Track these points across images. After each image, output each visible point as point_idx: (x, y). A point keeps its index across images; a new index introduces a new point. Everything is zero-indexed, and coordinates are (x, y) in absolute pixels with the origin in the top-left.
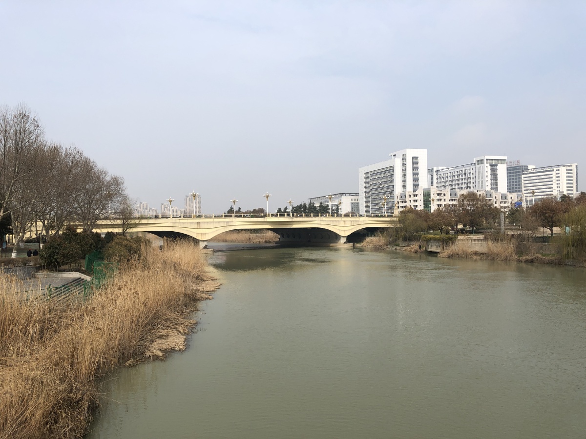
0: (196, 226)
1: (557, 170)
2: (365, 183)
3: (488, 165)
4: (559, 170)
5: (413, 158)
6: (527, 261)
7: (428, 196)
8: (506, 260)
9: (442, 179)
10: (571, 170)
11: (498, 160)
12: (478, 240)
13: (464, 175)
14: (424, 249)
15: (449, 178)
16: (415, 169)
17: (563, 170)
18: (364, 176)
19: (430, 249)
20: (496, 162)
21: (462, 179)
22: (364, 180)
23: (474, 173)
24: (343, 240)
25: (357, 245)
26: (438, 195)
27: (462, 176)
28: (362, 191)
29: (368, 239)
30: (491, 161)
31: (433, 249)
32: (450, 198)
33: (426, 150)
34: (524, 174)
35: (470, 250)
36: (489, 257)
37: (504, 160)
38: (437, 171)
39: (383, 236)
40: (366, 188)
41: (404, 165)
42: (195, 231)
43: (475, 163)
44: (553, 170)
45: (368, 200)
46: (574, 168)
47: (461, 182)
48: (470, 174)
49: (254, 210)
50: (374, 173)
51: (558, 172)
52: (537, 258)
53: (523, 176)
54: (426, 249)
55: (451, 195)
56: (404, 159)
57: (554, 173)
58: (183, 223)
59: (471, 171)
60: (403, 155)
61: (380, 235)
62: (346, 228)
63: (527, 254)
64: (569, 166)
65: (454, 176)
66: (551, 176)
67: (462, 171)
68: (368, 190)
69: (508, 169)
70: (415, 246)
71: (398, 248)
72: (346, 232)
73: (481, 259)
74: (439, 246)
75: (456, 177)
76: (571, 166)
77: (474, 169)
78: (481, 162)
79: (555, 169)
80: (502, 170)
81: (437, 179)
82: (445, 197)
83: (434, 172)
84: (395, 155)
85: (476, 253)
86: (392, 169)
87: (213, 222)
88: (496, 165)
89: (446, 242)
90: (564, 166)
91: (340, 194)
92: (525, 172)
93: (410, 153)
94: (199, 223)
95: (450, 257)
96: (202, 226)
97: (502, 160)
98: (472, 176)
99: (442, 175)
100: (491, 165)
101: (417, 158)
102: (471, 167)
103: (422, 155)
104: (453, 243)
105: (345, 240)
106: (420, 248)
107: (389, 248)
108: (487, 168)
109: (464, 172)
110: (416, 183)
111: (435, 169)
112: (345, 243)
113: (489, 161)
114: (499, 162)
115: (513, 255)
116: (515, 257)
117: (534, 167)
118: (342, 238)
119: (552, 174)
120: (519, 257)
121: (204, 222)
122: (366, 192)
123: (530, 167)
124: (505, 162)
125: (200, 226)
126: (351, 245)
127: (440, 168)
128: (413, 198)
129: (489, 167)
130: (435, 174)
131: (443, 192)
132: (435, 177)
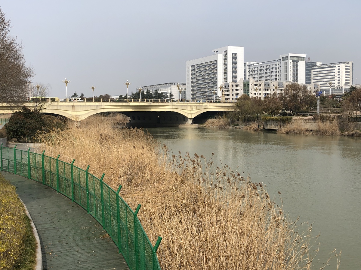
0: (71, 109)
1: (338, 67)
2: (192, 74)
3: (291, 61)
4: (340, 66)
5: (233, 54)
6: (349, 136)
7: (247, 86)
8: (333, 135)
9: (253, 72)
10: (349, 66)
11: (299, 57)
12: (308, 120)
13: (271, 69)
14: (262, 128)
15: (259, 71)
16: (234, 63)
17: (343, 66)
18: (191, 68)
19: (268, 128)
20: (297, 58)
21: (270, 73)
22: (191, 72)
23: (280, 68)
24: (190, 121)
25: (201, 125)
26: (255, 86)
27: (270, 70)
28: (189, 81)
29: (209, 121)
30: (293, 58)
31: (272, 127)
32: (264, 88)
33: (243, 48)
34: (313, 69)
35: (303, 128)
36: (320, 133)
37: (304, 57)
38: (249, 66)
39: (222, 118)
40: (192, 78)
41: (225, 59)
42: (70, 113)
43: (281, 60)
44: (335, 67)
45: (194, 89)
46: (350, 65)
47: (269, 75)
48: (276, 68)
49: (101, 96)
50: (199, 66)
51: (339, 68)
52: (356, 133)
53: (313, 71)
54: (263, 127)
55: (265, 86)
56: (225, 55)
57: (336, 69)
58: (60, 106)
59: (278, 66)
60: (225, 51)
61: (220, 117)
62: (192, 112)
63: (348, 130)
64: (347, 63)
65: (263, 70)
66: (333, 71)
67: (270, 65)
68: (194, 80)
69: (307, 64)
70: (253, 126)
71: (238, 127)
72: (192, 115)
73: (313, 135)
74: (277, 125)
75: (265, 70)
76: (348, 63)
77: (280, 64)
78: (285, 58)
79: (337, 66)
80: (302, 65)
81: (249, 72)
82: (260, 87)
83: (247, 66)
84: (217, 51)
85: (307, 130)
86: (215, 63)
87: (85, 106)
88: (297, 62)
89: (283, 122)
90: (344, 63)
91: (170, 83)
92: (314, 68)
93: (231, 50)
94: (73, 106)
95: (288, 133)
96: (76, 109)
97: (302, 57)
98: (278, 70)
99: (253, 69)
100: (293, 61)
101: (236, 54)
102: (277, 63)
103: (240, 51)
104: (289, 122)
105: (191, 121)
106: (259, 127)
107: (230, 128)
108: (291, 63)
109: (271, 67)
110: (235, 75)
111: (248, 63)
112: (192, 124)
113: (292, 58)
114: (300, 59)
115: (338, 131)
116: (339, 133)
117: (321, 63)
118: (189, 120)
119: (334, 70)
120: (342, 132)
121: (78, 106)
122: (192, 82)
123: (318, 63)
124: (304, 59)
125: (74, 109)
126: (195, 126)
127: (252, 63)
128: (235, 88)
129: (292, 63)
130: (247, 67)
131: (259, 83)
132: (247, 70)
